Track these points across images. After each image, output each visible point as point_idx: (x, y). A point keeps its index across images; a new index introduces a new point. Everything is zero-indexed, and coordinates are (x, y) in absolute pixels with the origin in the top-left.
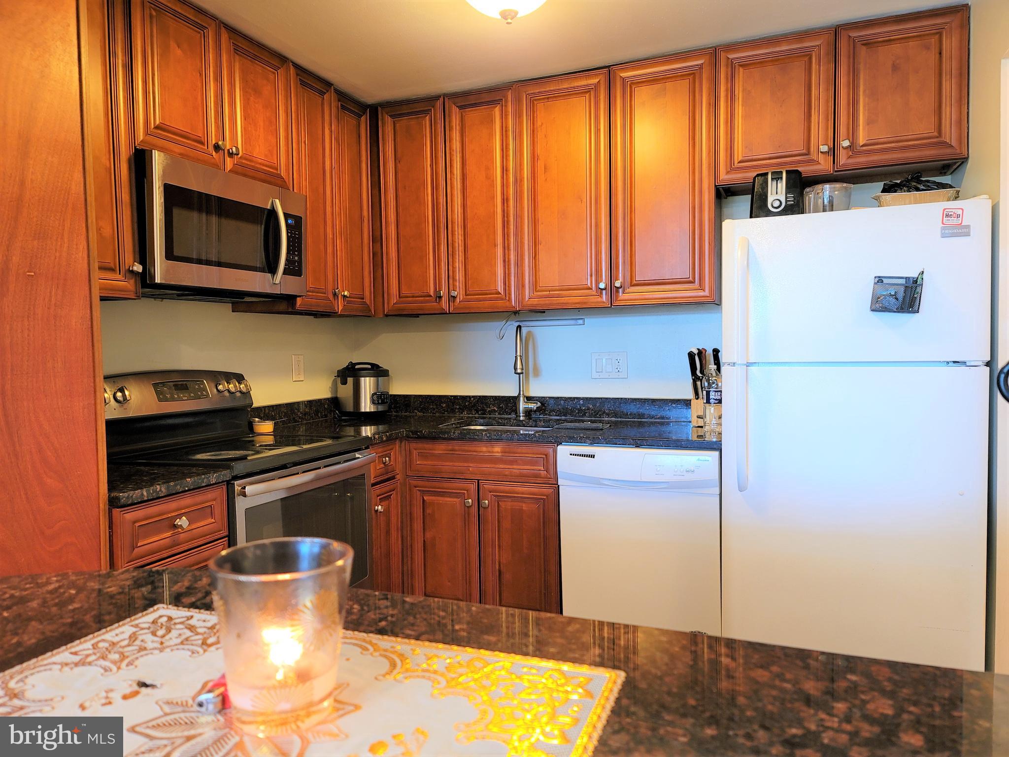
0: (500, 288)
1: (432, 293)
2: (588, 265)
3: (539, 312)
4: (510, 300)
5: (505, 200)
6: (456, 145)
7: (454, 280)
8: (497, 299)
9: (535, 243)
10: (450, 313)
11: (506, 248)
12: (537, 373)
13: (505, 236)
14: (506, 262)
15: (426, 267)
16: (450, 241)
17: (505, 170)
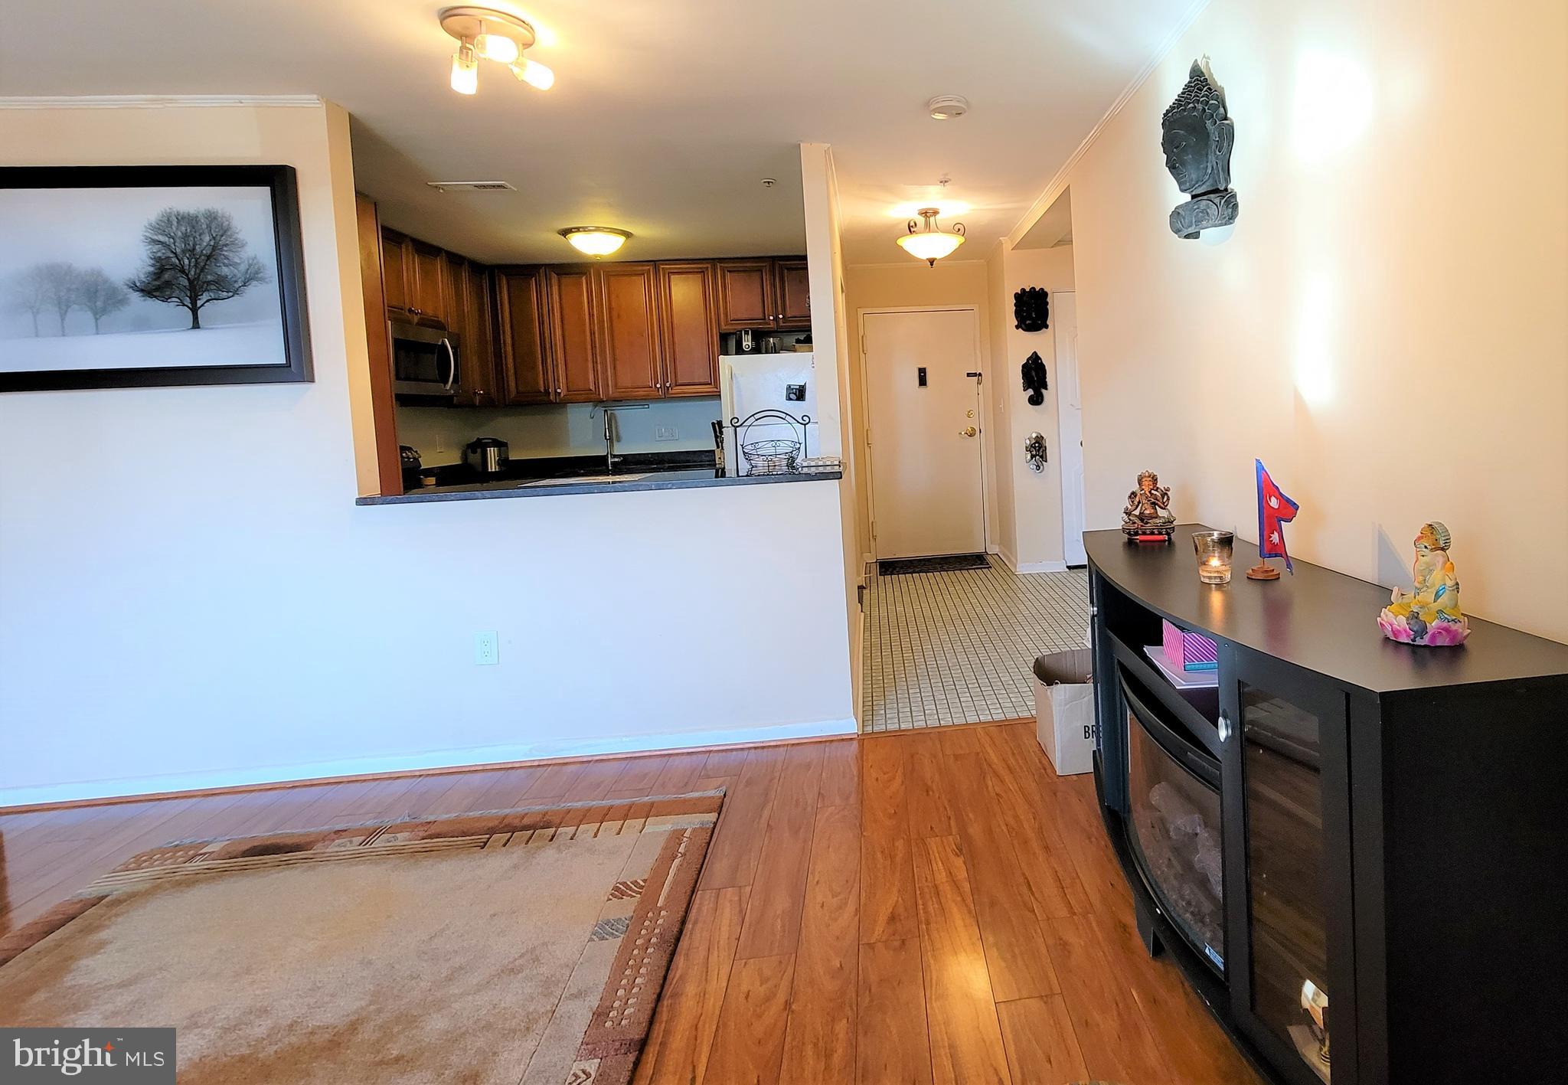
0: (592, 387)
1: (542, 390)
2: (649, 373)
3: (618, 401)
4: (599, 394)
5: (592, 333)
6: (556, 297)
7: (558, 381)
8: (592, 394)
9: (614, 360)
10: (556, 403)
11: (595, 362)
12: (619, 440)
13: (594, 354)
14: (595, 370)
15: (537, 375)
16: (554, 357)
17: (591, 315)
